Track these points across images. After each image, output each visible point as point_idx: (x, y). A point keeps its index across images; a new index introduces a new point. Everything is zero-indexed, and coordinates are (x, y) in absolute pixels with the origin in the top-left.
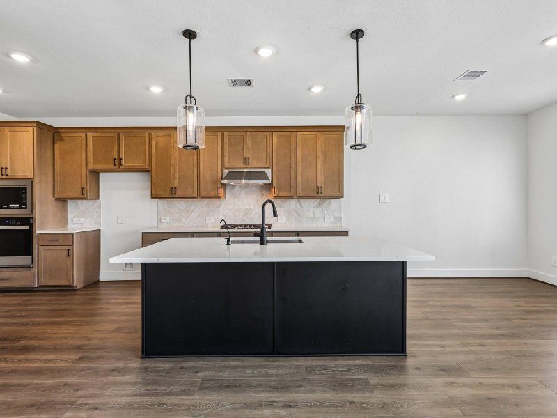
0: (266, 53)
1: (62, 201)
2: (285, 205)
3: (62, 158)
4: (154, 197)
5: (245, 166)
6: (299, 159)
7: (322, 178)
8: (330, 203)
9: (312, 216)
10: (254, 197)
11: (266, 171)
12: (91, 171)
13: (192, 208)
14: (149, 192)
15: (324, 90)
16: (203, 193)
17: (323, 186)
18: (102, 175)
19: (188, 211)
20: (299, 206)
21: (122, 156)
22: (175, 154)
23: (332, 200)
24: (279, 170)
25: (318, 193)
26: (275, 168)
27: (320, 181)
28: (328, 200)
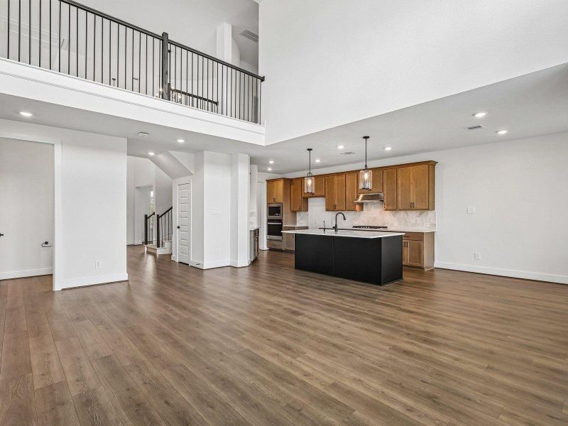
1: (294, 212)
3: (294, 192)
4: (327, 210)
5: (369, 192)
6: (399, 185)
7: (415, 197)
9: (414, 222)
11: (381, 194)
12: (304, 198)
14: (324, 208)
16: (348, 208)
17: (415, 203)
18: (309, 200)
22: (336, 187)
23: (429, 212)
24: (387, 194)
25: (411, 207)
26: (385, 192)
27: (413, 198)
28: (426, 212)
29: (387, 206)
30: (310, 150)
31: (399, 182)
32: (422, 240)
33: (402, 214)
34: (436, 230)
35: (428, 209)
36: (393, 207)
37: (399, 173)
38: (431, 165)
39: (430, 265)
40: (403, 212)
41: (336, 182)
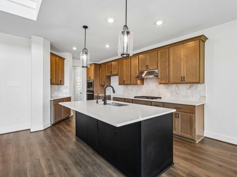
0: (111, 20)
1: (103, 86)
2: (170, 88)
5: (147, 69)
6: (171, 62)
7: (185, 71)
8: (197, 87)
9: (185, 94)
10: (155, 83)
11: (156, 71)
12: (107, 76)
13: (133, 89)
14: (118, 83)
15: (163, 23)
16: (132, 83)
17: (185, 77)
18: (111, 78)
19: (132, 90)
20: (177, 89)
21: (112, 71)
22: (125, 68)
23: (199, 85)
24: (161, 70)
25: (182, 81)
26: (159, 68)
27: (183, 73)
28: (196, 85)
29: (161, 80)
30: (85, 27)
31: (171, 59)
32: (194, 113)
33: (174, 87)
34: (207, 102)
35: (199, 83)
36: (166, 81)
37: (171, 52)
38: (202, 39)
39: (201, 134)
40: (174, 86)
41: (125, 64)
